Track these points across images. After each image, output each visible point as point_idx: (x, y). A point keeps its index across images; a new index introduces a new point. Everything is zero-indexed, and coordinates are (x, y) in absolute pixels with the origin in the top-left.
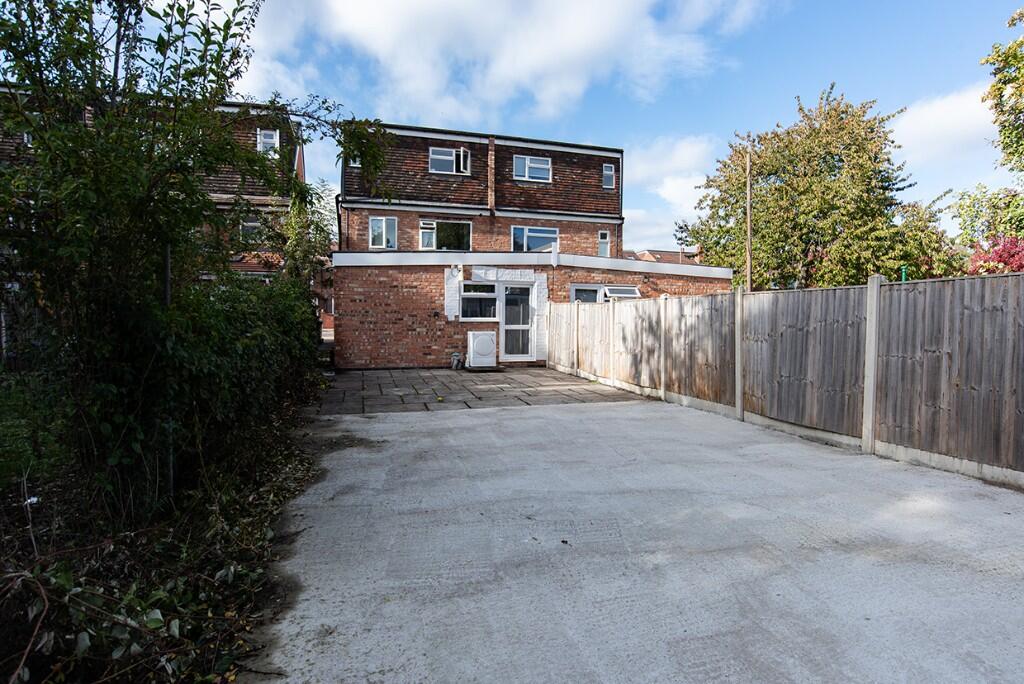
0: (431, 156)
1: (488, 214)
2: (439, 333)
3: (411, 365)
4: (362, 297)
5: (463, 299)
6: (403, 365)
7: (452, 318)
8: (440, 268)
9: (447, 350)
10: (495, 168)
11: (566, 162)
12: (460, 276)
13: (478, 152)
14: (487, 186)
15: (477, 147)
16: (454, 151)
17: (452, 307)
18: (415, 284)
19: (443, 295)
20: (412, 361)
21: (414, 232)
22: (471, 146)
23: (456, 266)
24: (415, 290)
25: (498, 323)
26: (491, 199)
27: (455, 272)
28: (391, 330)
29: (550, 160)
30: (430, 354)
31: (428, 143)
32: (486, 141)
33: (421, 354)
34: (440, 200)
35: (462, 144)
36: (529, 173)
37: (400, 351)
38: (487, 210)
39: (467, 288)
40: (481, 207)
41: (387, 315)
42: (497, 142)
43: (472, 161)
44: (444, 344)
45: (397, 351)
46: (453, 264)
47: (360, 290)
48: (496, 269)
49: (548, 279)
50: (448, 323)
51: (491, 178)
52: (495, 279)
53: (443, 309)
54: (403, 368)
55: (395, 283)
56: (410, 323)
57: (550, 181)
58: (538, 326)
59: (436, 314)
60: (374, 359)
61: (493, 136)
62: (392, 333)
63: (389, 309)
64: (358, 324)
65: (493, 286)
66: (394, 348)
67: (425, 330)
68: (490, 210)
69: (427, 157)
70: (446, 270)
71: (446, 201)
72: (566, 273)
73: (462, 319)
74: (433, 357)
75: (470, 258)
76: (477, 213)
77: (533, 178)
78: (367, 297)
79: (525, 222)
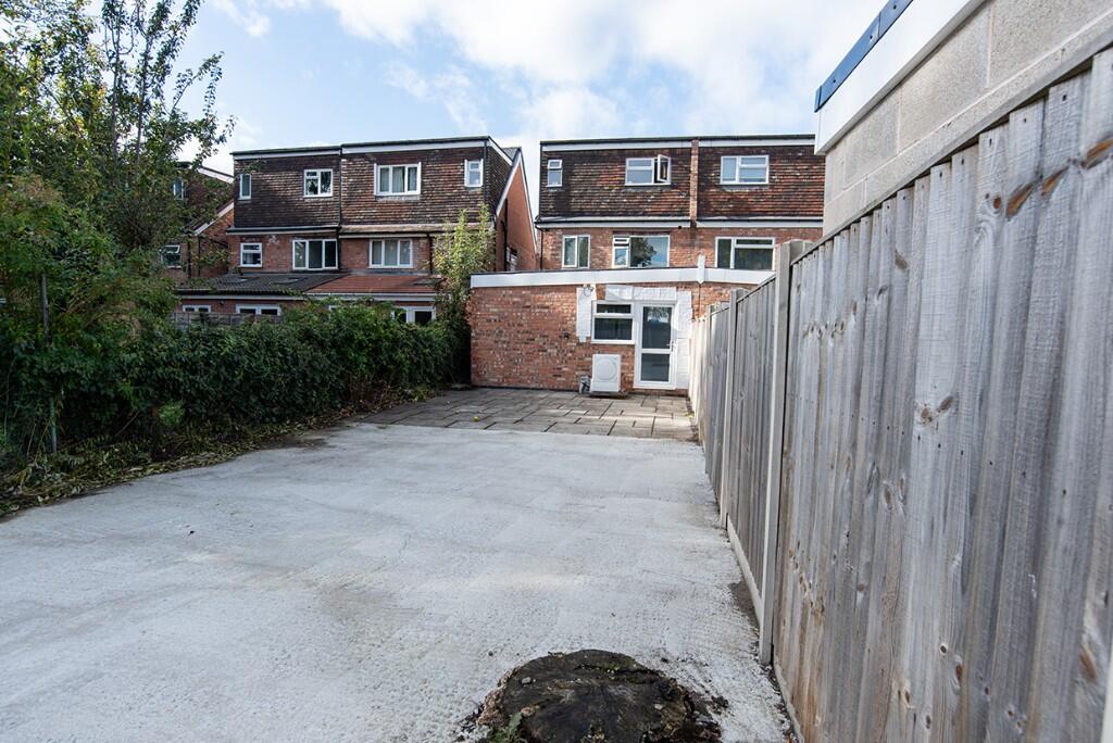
0: (628, 167)
1: (688, 225)
2: (570, 355)
3: (541, 386)
4: (496, 317)
5: (596, 319)
6: (534, 386)
7: (583, 340)
8: (572, 288)
9: (577, 373)
10: (699, 174)
11: (788, 158)
12: (594, 296)
13: (679, 157)
14: (689, 195)
15: (678, 152)
16: (653, 160)
17: (584, 328)
18: (547, 304)
19: (574, 315)
20: (542, 382)
21: (606, 250)
22: (672, 152)
23: (589, 286)
24: (546, 311)
25: (633, 346)
26: (693, 207)
27: (587, 291)
28: (523, 349)
29: (767, 157)
30: (560, 376)
31: (624, 154)
32: (688, 145)
33: (551, 375)
34: (635, 214)
35: (661, 151)
36: (740, 174)
37: (531, 371)
38: (688, 221)
39: (601, 308)
40: (680, 218)
41: (520, 336)
42: (702, 144)
43: (673, 169)
44: (575, 366)
45: (528, 371)
46: (585, 283)
47: (495, 310)
48: (631, 287)
49: (693, 297)
50: (579, 344)
51: (694, 184)
52: (630, 298)
53: (574, 331)
54: (533, 389)
55: (528, 304)
56: (541, 344)
57: (767, 182)
58: (679, 350)
59: (567, 336)
60: (506, 378)
61: (696, 138)
62: (524, 353)
63: (521, 329)
64: (493, 343)
65: (629, 306)
66: (526, 369)
67: (555, 351)
68: (691, 221)
69: (624, 170)
70: (578, 289)
71: (643, 215)
72: (715, 290)
73: (594, 341)
74: (563, 379)
75: (603, 277)
76: (676, 225)
77: (746, 180)
78: (502, 318)
79: (733, 232)
